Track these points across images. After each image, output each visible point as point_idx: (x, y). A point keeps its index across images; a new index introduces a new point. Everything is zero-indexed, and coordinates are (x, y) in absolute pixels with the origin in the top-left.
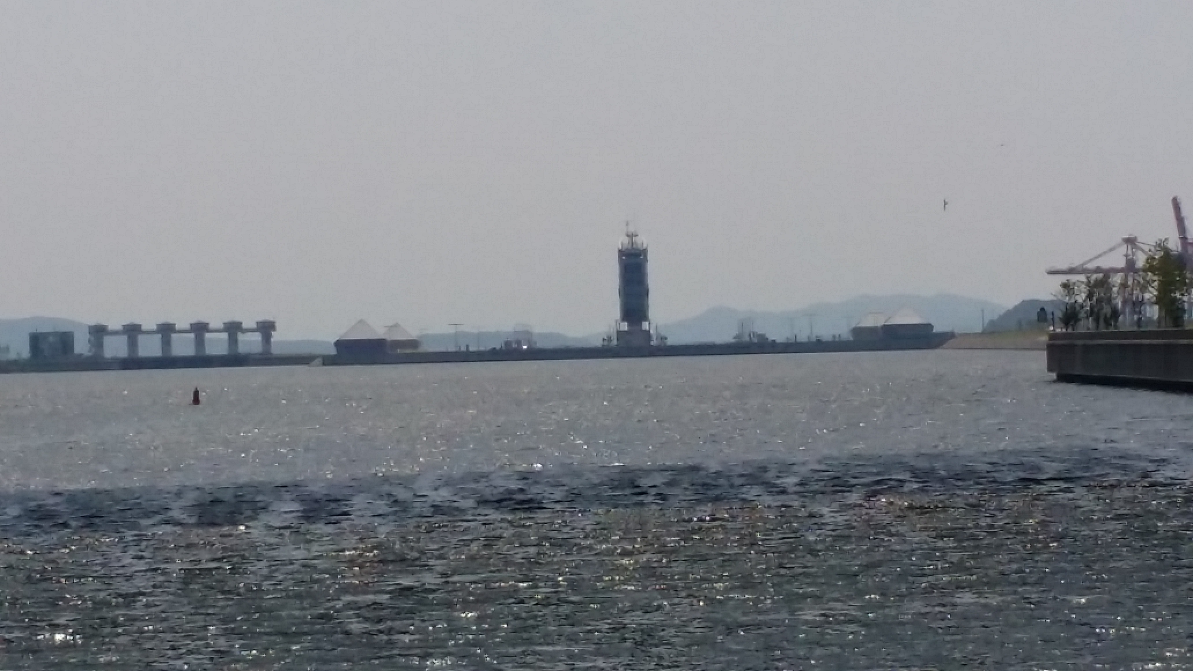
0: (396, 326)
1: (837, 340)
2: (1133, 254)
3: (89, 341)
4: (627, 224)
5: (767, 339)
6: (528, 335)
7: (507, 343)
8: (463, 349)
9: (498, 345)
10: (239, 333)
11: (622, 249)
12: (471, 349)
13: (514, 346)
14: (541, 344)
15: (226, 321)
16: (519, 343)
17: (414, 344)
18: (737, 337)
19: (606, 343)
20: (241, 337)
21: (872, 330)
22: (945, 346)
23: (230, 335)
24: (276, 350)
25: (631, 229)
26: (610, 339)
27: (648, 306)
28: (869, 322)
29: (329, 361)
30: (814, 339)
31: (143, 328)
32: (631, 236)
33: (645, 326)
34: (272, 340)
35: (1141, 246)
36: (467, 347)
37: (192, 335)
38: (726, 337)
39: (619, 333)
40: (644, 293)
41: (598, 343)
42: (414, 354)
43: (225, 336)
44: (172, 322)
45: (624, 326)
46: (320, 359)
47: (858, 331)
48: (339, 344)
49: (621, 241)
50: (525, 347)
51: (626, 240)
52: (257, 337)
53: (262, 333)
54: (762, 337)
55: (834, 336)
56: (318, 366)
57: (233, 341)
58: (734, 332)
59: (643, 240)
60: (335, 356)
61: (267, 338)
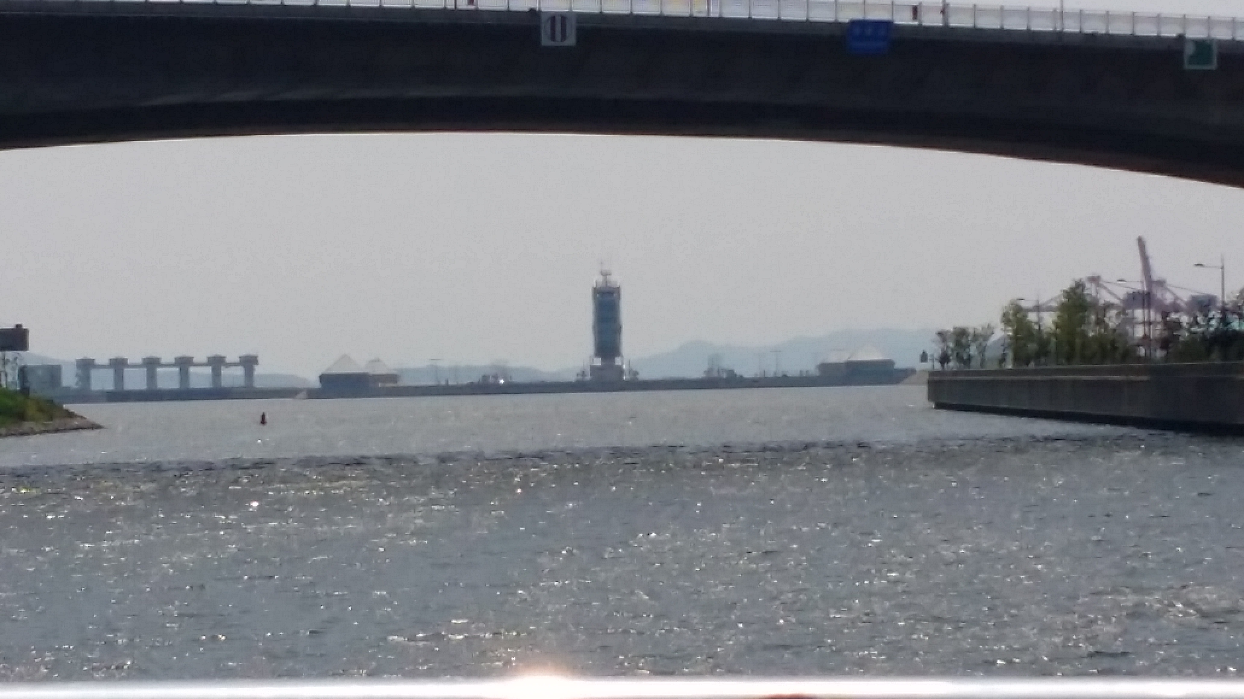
0: (377, 361)
1: (804, 375)
2: (1097, 293)
3: (77, 375)
4: (602, 263)
5: (736, 375)
6: (504, 371)
7: (485, 378)
8: (443, 383)
9: (475, 378)
10: (223, 368)
11: (597, 287)
12: (451, 383)
13: (491, 380)
14: (518, 379)
15: (210, 355)
16: (496, 377)
17: (393, 378)
18: (709, 371)
19: (580, 378)
20: (224, 371)
21: (836, 367)
22: (906, 381)
23: (213, 370)
24: (258, 384)
25: (606, 268)
26: (583, 374)
27: (620, 343)
28: (834, 358)
29: (313, 394)
30: (780, 375)
31: (129, 362)
32: (605, 274)
33: (618, 361)
34: (255, 373)
35: (1106, 285)
36: (447, 381)
37: (177, 369)
38: (697, 372)
39: (593, 368)
40: (617, 330)
41: (572, 378)
42: (394, 387)
43: (208, 370)
44: (158, 356)
45: (598, 362)
46: (305, 393)
47: (824, 367)
48: (324, 378)
49: (596, 279)
50: (502, 381)
51: (600, 279)
52: (239, 371)
53: (244, 367)
54: (731, 372)
55: (801, 372)
56: (304, 399)
57: (216, 374)
58: (705, 367)
59: (616, 279)
60: (319, 389)
61: (249, 373)
